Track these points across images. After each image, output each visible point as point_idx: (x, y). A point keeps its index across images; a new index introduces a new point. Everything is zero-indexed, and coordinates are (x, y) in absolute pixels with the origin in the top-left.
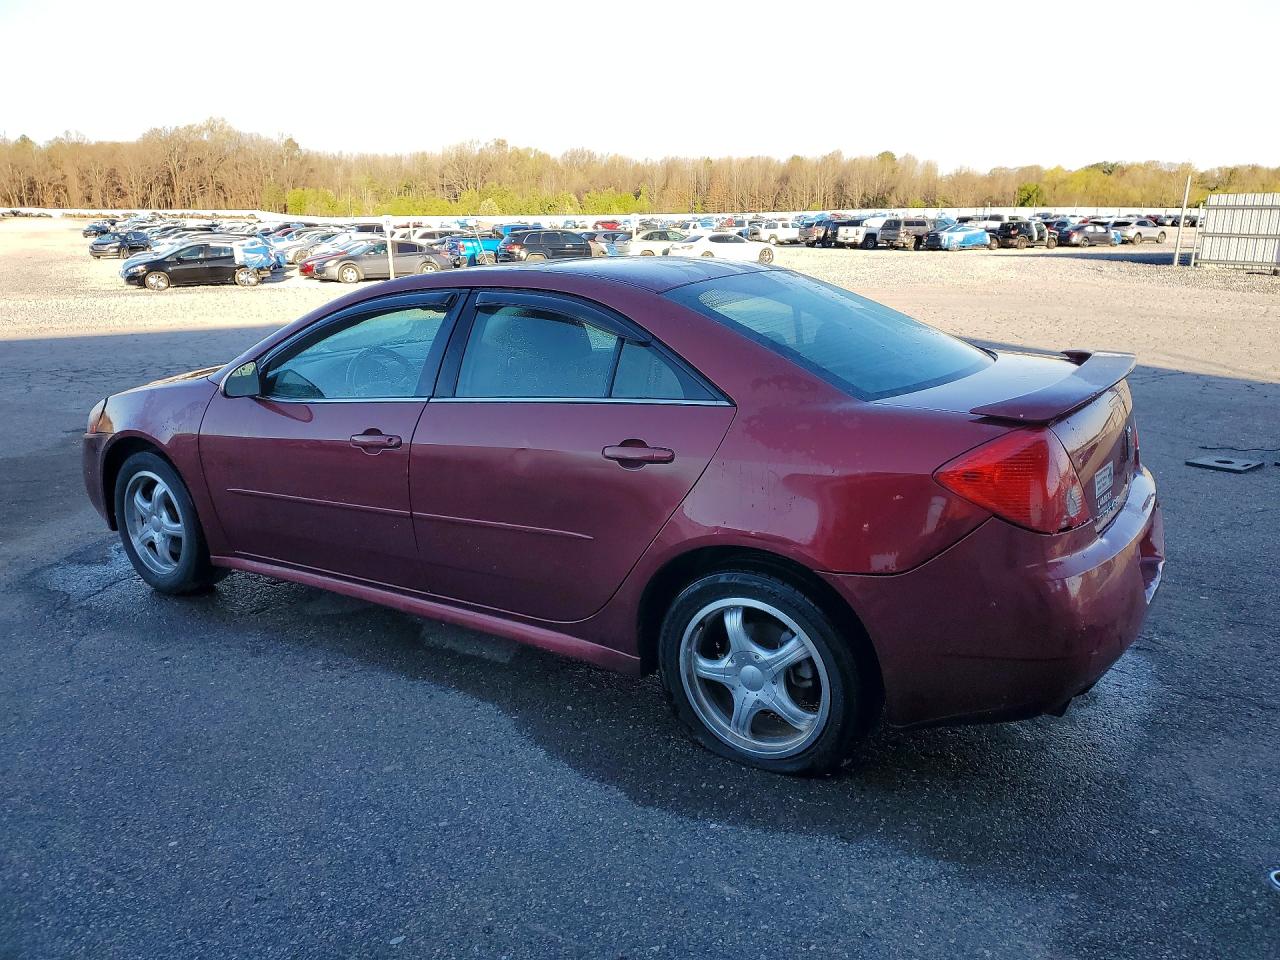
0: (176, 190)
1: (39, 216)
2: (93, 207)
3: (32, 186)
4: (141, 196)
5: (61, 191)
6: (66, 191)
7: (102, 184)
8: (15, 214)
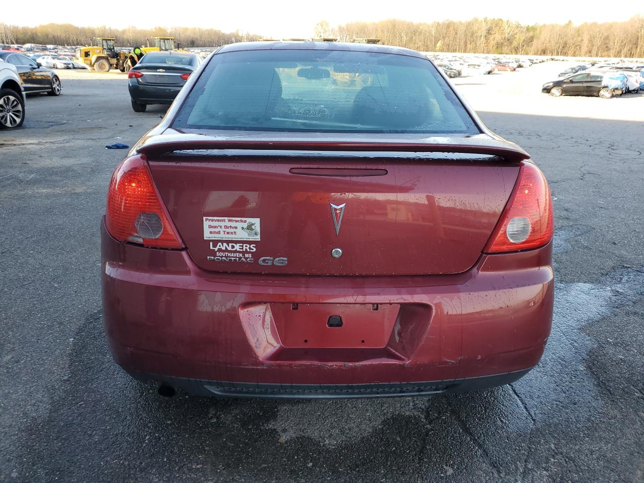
0: (639, 47)
1: (563, 60)
2: (591, 56)
3: (565, 45)
4: (618, 50)
5: (578, 48)
6: (580, 48)
7: (599, 44)
8: (552, 59)
